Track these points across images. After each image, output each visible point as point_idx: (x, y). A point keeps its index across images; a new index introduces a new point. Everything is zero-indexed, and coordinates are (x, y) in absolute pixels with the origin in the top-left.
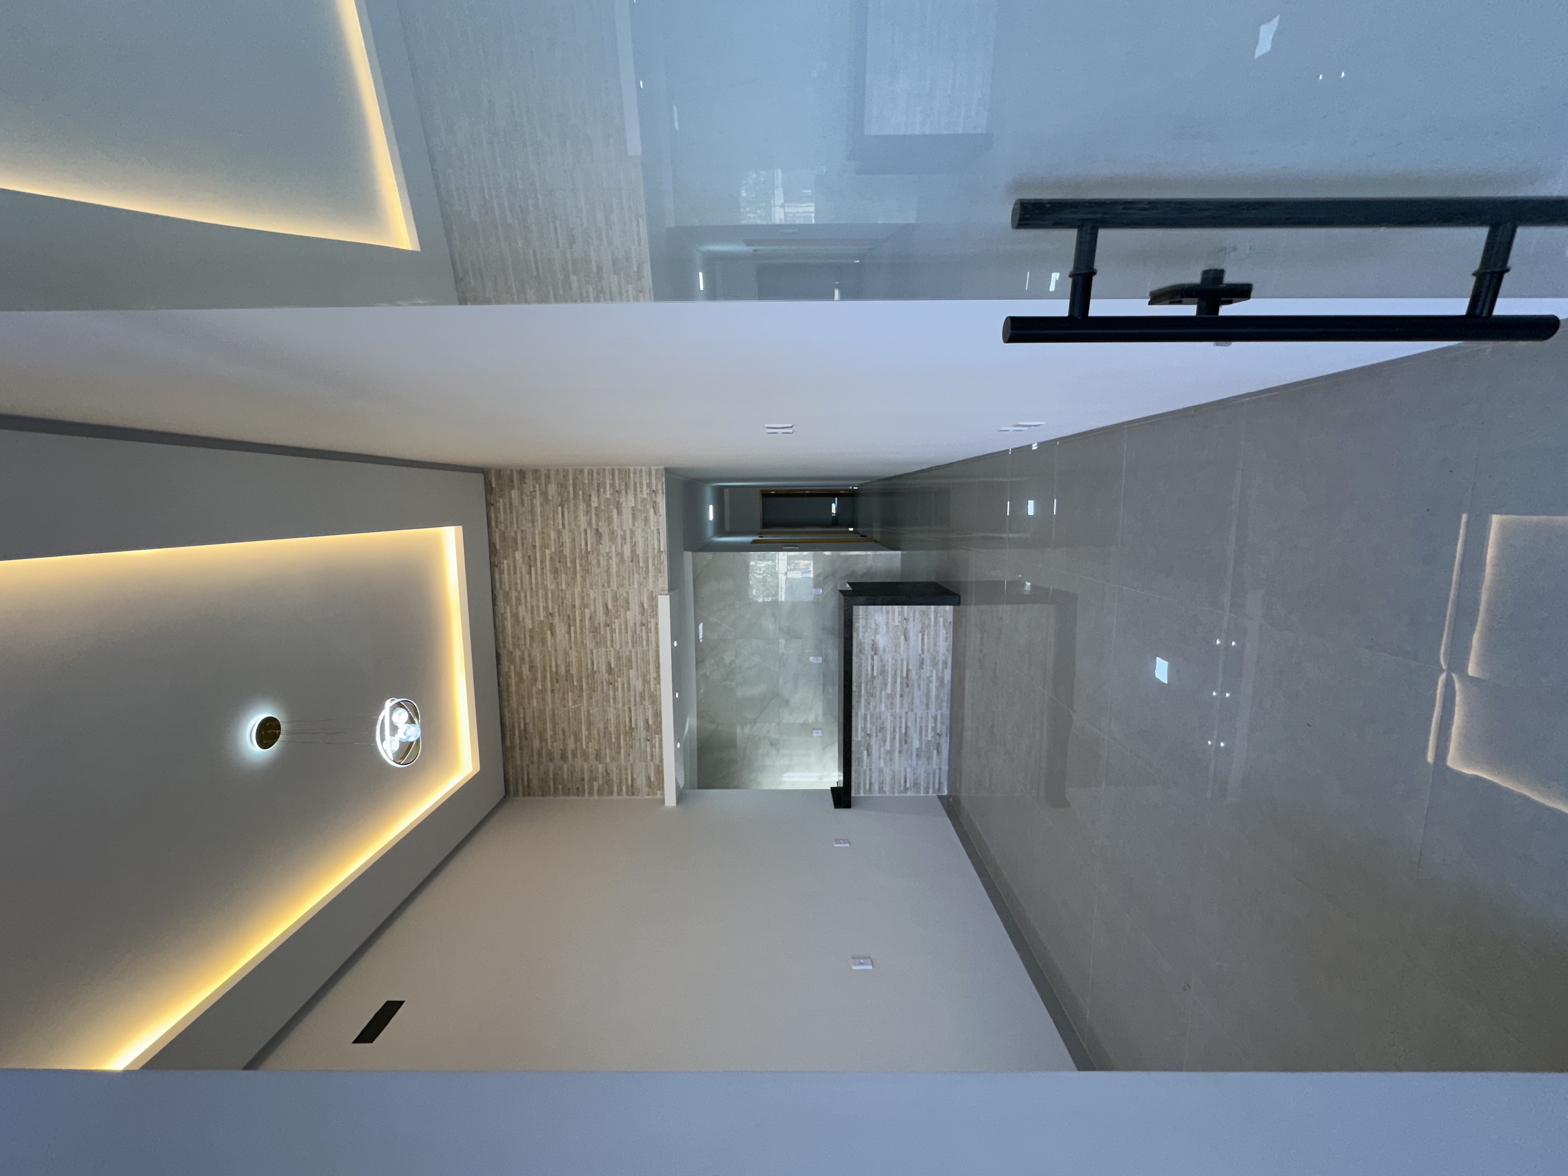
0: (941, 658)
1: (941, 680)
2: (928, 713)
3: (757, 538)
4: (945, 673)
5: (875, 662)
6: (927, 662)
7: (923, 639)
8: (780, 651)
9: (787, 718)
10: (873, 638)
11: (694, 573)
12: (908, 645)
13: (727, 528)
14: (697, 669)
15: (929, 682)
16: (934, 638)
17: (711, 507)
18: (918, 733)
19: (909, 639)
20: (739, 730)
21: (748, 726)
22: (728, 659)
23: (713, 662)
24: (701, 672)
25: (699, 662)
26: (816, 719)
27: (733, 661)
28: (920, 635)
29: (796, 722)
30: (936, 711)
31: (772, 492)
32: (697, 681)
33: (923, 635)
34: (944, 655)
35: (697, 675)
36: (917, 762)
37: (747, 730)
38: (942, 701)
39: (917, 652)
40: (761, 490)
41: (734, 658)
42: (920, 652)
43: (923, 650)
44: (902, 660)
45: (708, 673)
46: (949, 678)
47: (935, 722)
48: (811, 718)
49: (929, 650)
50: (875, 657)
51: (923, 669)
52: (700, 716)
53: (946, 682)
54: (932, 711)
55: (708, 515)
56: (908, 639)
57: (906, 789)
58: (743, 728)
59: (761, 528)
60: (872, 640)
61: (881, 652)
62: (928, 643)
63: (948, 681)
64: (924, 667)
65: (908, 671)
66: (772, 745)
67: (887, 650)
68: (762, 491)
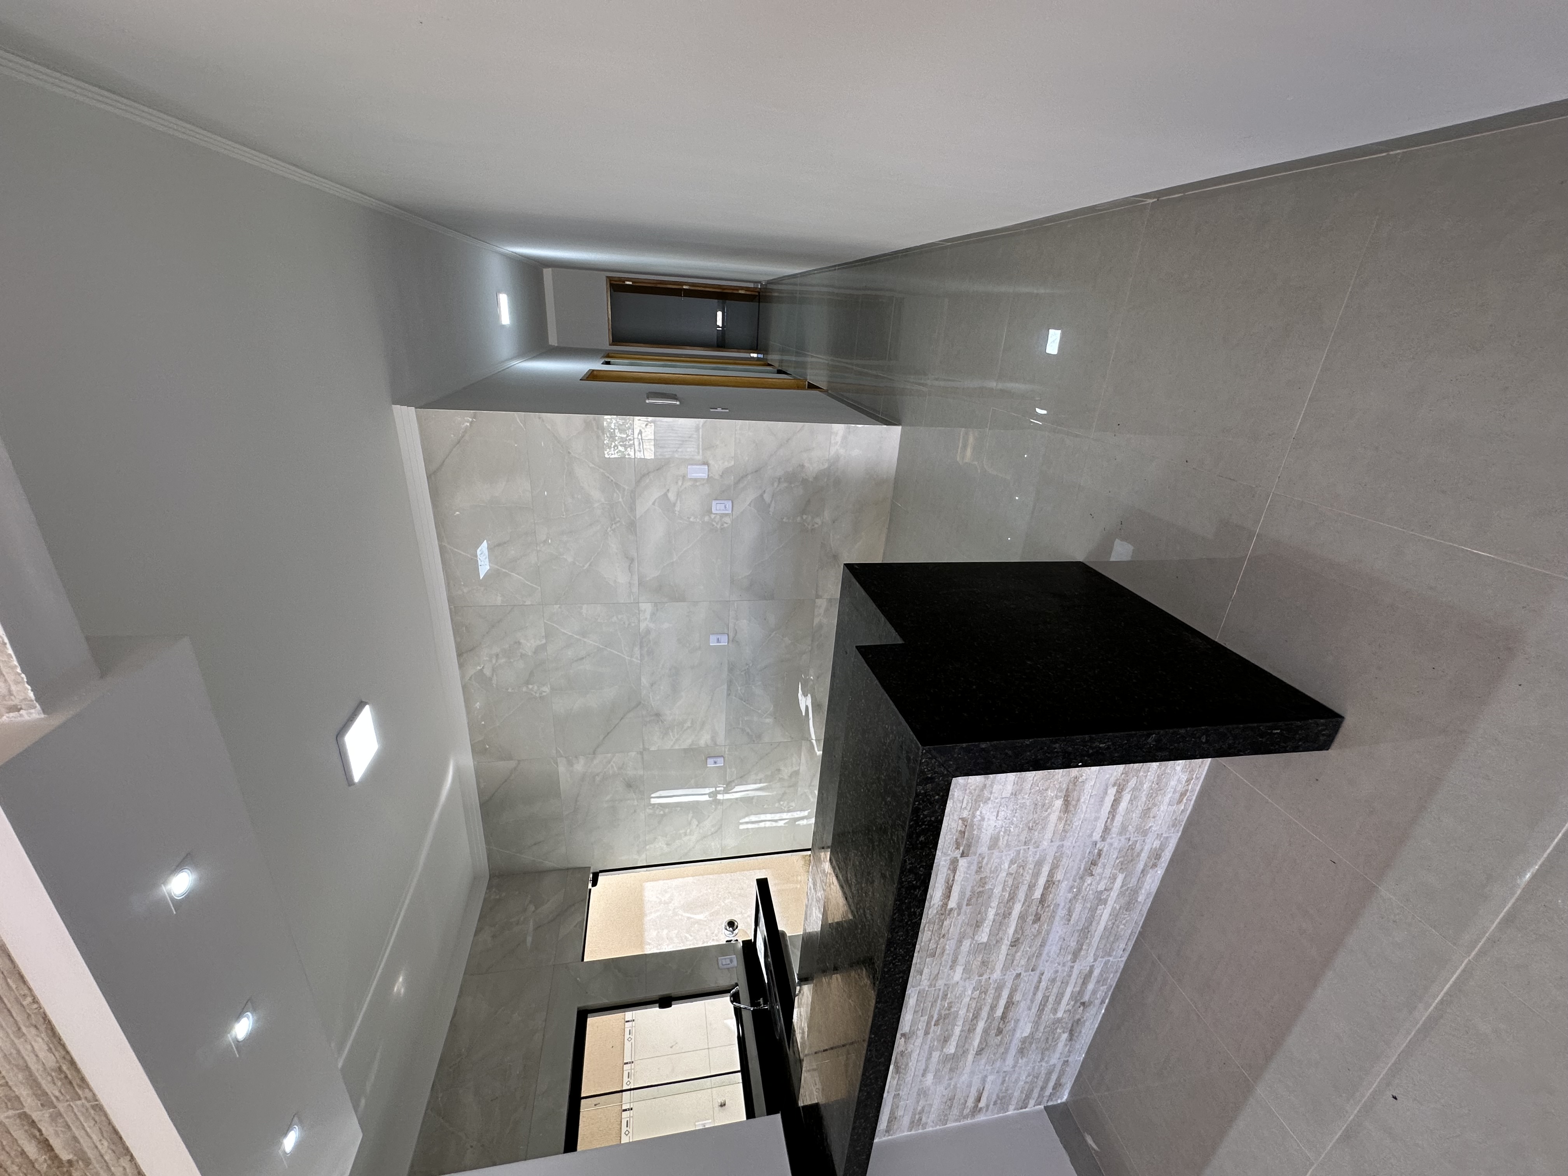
0: (1151, 842)
1: (1130, 896)
2: (1072, 967)
3: (597, 365)
4: (1148, 879)
5: (959, 876)
6: (1111, 857)
7: (1116, 802)
8: (643, 626)
9: (657, 742)
10: (965, 814)
11: (428, 461)
12: (1068, 823)
13: (553, 341)
14: (461, 666)
15: (1100, 899)
16: (1150, 796)
17: (504, 300)
18: (1034, 1010)
19: (1075, 806)
20: (562, 769)
21: (582, 761)
22: (529, 644)
23: (496, 650)
24: (471, 671)
25: (463, 653)
26: (713, 739)
27: (542, 648)
28: (1112, 791)
29: (677, 747)
30: (1095, 960)
31: (628, 283)
32: (464, 687)
33: (1120, 792)
34: (1159, 836)
35: (462, 677)
36: (1016, 1062)
37: (579, 767)
38: (1117, 938)
39: (1091, 836)
40: (607, 277)
41: (544, 641)
42: (1097, 836)
43: (1106, 830)
44: (1039, 864)
45: (488, 672)
46: (1154, 890)
47: (1085, 983)
48: (705, 739)
49: (1124, 829)
50: (963, 863)
51: (1092, 875)
52: (478, 750)
53: (1141, 898)
54: (1087, 959)
55: (498, 317)
56: (1071, 808)
57: (976, 1110)
58: (570, 763)
59: (610, 345)
60: (964, 820)
61: (983, 849)
62: (1128, 811)
63: (1149, 894)
64: (1098, 870)
65: (1050, 883)
66: (629, 786)
67: (1002, 843)
68: (610, 279)
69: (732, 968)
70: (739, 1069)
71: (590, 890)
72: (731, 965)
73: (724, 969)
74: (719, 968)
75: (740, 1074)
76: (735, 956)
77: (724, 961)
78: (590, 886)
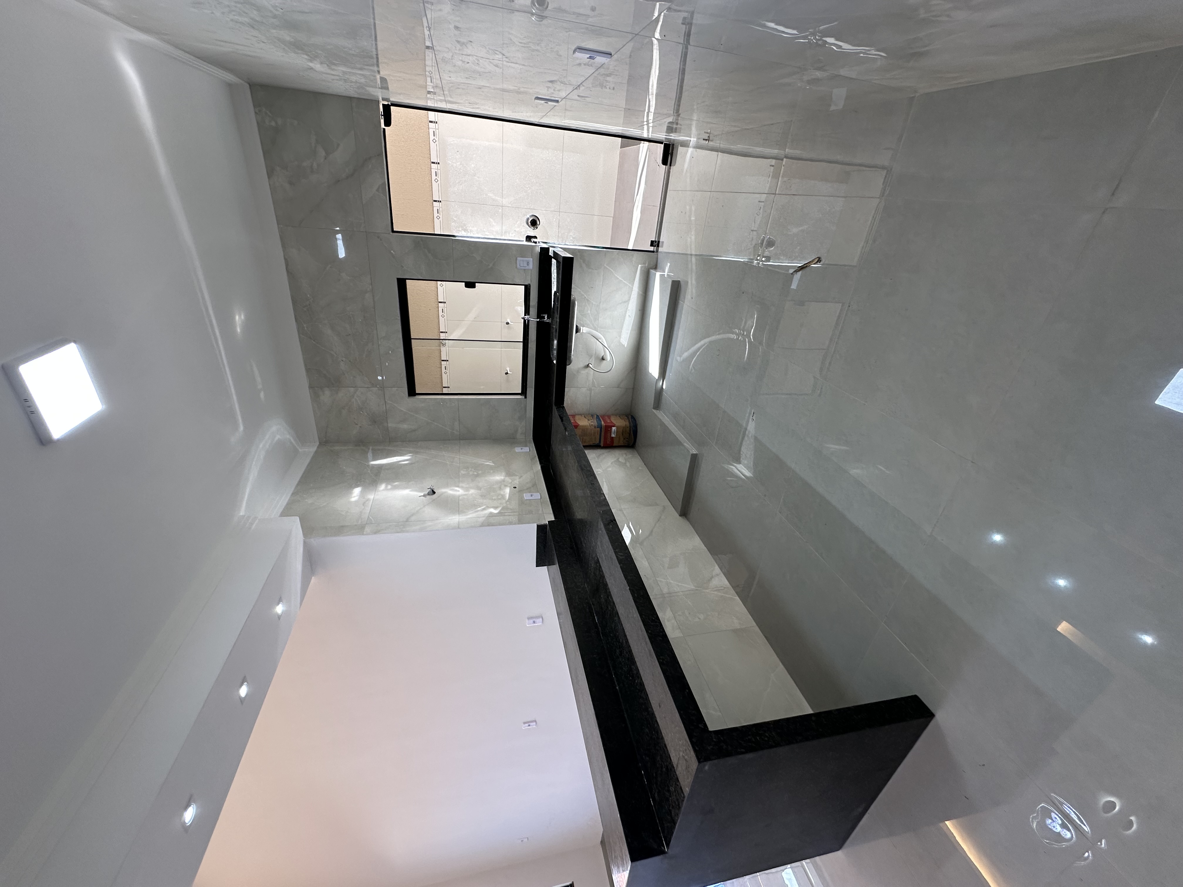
69: (528, 270)
70: (522, 341)
71: (384, 129)
72: (527, 268)
73: (522, 269)
74: (516, 267)
75: (522, 343)
76: (532, 259)
77: (521, 262)
78: (383, 126)
